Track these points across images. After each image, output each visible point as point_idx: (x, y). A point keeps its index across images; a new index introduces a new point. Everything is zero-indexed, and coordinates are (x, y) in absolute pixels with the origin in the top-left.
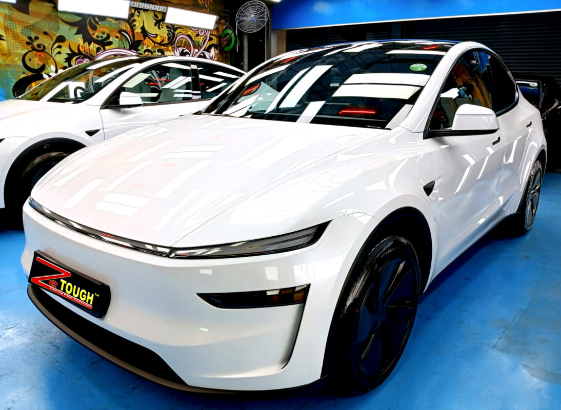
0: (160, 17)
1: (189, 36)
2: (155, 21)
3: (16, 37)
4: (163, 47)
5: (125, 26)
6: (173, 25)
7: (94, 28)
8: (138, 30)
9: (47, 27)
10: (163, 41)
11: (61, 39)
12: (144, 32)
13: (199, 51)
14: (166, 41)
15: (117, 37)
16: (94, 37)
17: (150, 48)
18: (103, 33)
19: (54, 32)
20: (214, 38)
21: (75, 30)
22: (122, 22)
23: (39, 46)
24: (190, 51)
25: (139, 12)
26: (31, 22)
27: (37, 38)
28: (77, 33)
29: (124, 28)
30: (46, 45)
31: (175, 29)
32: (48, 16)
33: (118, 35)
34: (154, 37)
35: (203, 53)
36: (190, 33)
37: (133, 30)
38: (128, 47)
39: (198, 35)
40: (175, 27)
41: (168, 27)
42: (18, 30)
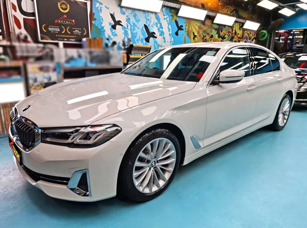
0: (241, 26)
1: (248, 34)
2: (239, 27)
3: (200, 36)
4: (240, 39)
5: (230, 30)
6: (244, 29)
7: (222, 31)
8: (234, 32)
9: (209, 31)
10: (240, 36)
11: (212, 36)
12: (236, 32)
13: (250, 40)
14: (241, 37)
15: (227, 35)
16: (221, 35)
17: (236, 40)
18: (224, 33)
19: (210, 33)
20: (255, 34)
21: (216, 32)
22: (230, 28)
23: (205, 39)
24: (247, 41)
25: (235, 23)
26: (205, 29)
27: (205, 36)
28: (216, 34)
29: (230, 31)
30: (207, 39)
31: (244, 31)
32: (210, 26)
33: (228, 34)
34: (238, 35)
35: (251, 42)
36: (248, 33)
37: (232, 31)
38: (230, 39)
39: (251, 33)
40: (245, 30)
41: (243, 30)
42: (201, 32)
